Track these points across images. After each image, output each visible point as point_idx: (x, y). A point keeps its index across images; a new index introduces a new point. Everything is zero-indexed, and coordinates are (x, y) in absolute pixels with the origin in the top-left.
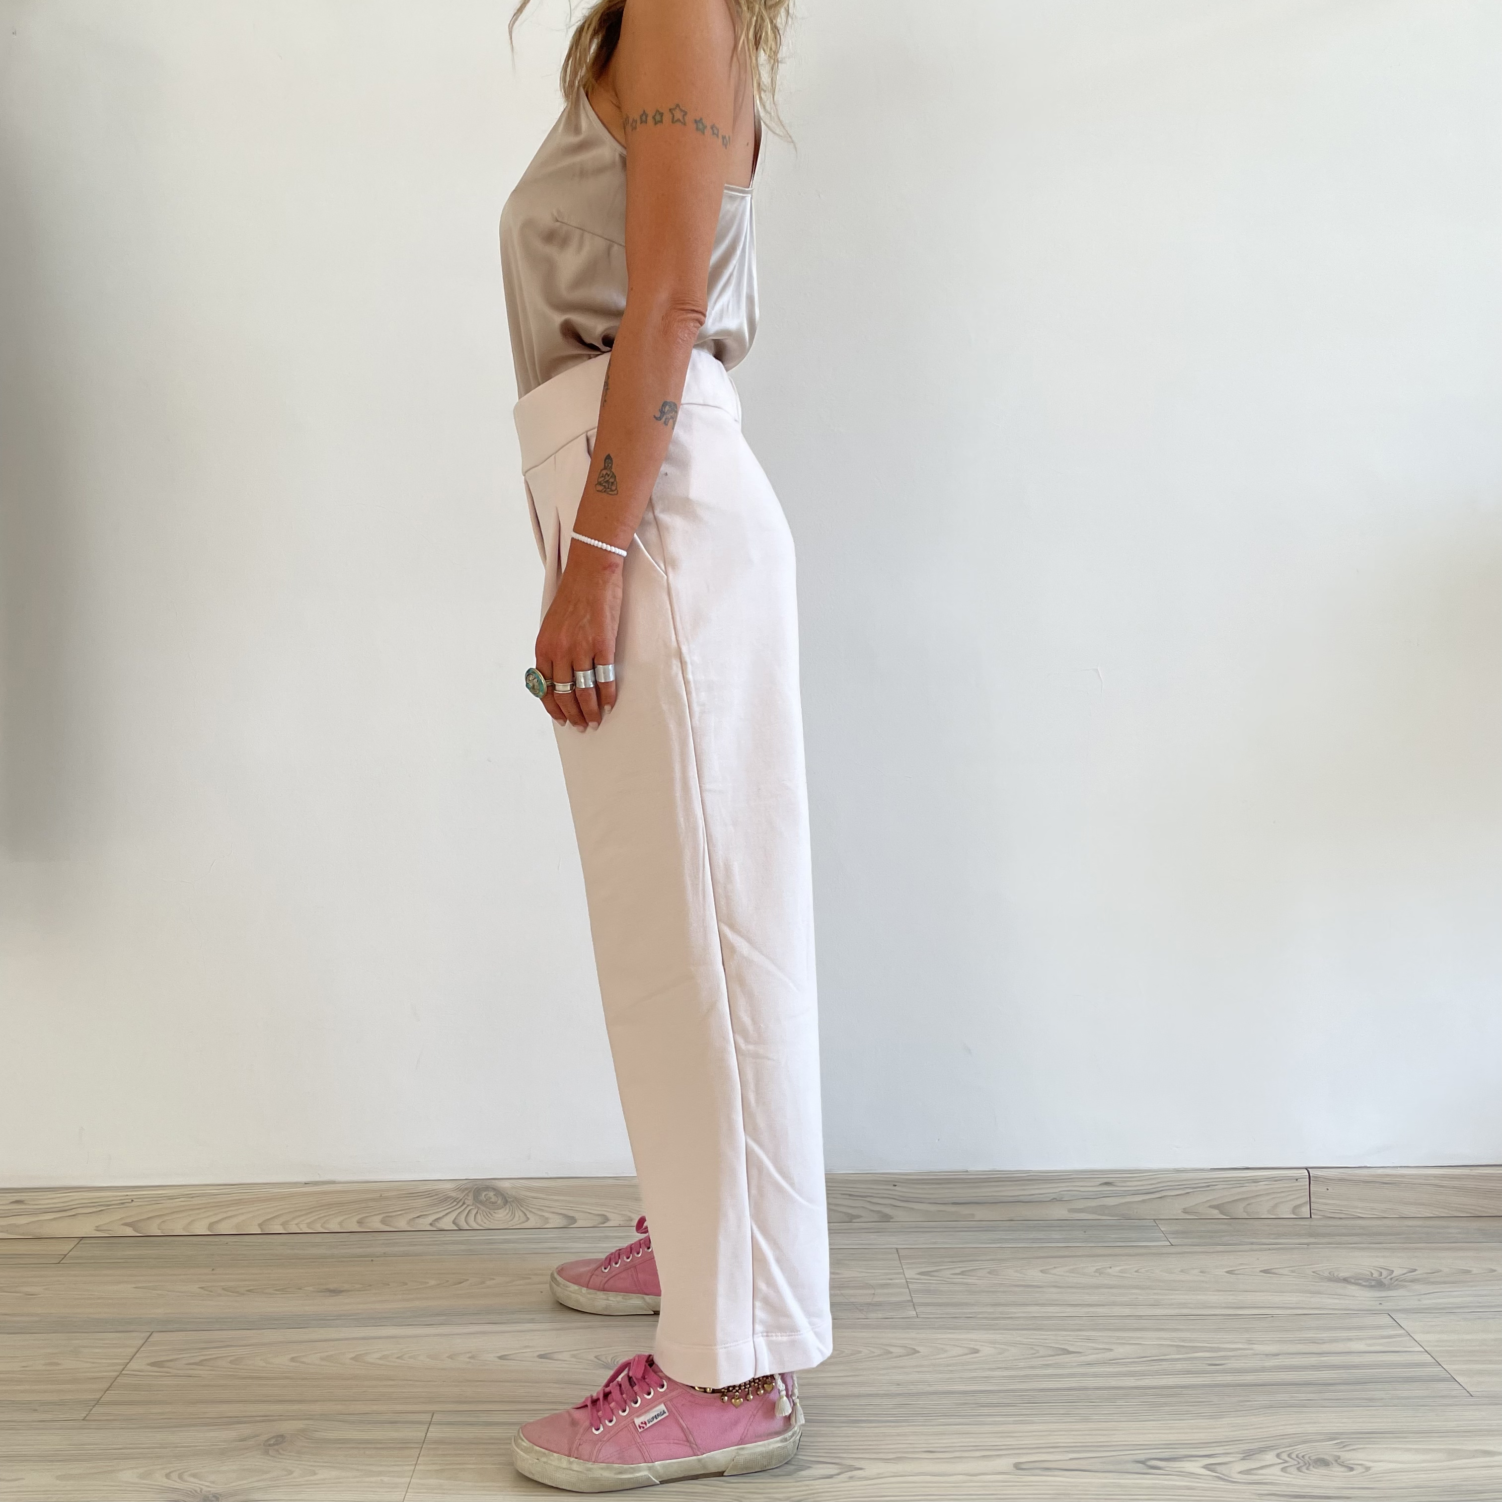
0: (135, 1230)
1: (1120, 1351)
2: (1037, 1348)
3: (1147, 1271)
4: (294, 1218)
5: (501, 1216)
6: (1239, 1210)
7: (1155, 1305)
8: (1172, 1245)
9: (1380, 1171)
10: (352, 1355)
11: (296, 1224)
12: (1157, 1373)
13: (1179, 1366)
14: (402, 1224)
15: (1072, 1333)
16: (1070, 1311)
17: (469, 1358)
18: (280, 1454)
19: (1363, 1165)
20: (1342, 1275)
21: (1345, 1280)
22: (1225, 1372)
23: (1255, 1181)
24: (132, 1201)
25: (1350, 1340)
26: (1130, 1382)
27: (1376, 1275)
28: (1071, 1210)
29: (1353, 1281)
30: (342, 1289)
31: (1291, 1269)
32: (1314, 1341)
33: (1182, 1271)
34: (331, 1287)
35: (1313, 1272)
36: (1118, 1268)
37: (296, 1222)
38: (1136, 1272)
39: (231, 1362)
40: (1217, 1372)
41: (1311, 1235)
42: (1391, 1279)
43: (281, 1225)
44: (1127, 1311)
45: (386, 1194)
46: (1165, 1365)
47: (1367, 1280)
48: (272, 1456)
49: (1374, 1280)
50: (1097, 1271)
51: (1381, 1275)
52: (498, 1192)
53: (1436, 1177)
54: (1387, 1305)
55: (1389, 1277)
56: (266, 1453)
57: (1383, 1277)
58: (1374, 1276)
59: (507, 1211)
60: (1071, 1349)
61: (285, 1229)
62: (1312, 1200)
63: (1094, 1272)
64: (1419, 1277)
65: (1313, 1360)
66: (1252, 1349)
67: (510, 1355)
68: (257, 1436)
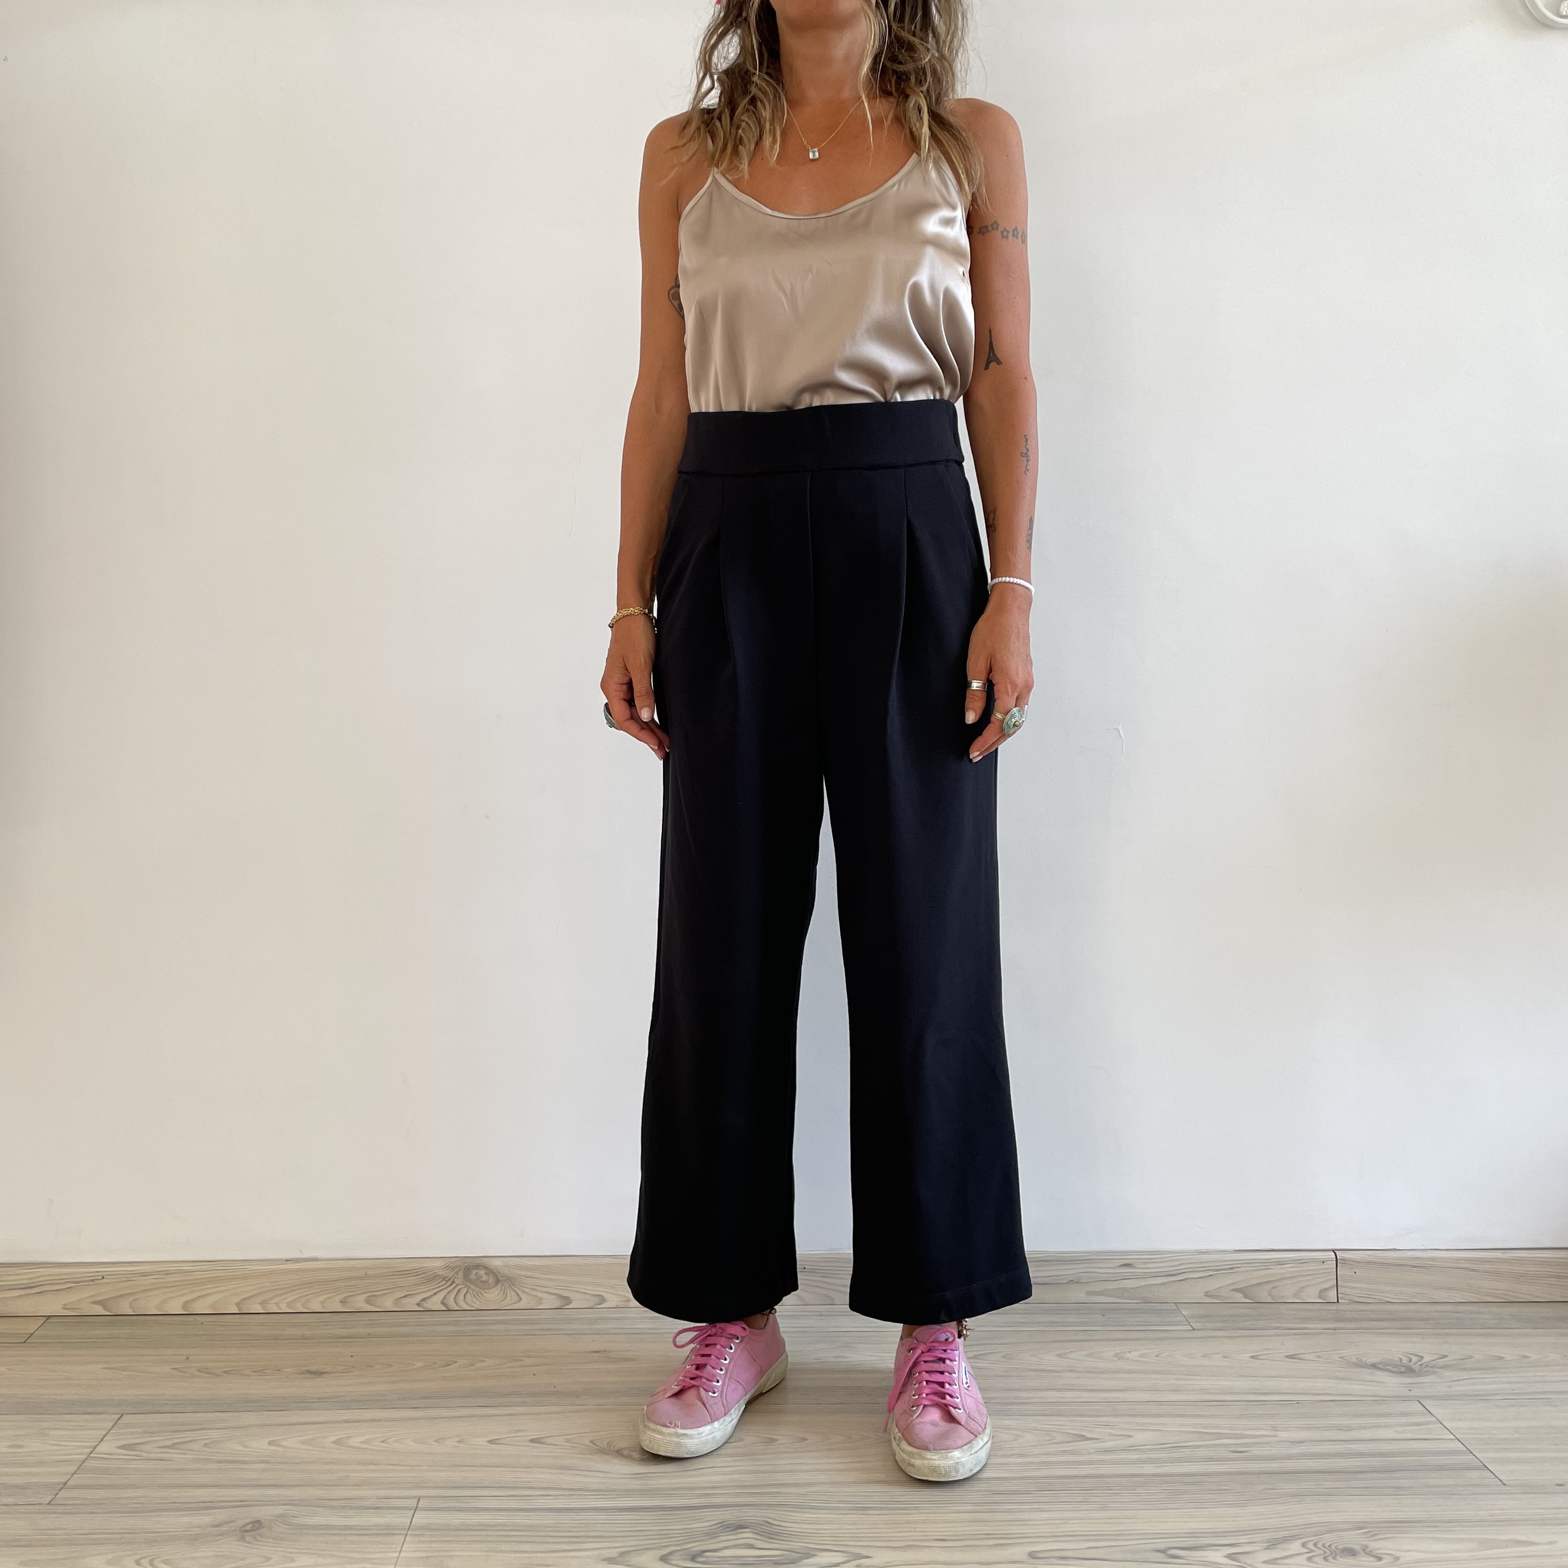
0: (105, 1309)
1: (1140, 1438)
2: (1054, 1434)
3: (1167, 1356)
4: (273, 1298)
5: (493, 1296)
6: (1264, 1295)
7: (1176, 1391)
8: (1194, 1329)
9: (1410, 1254)
10: (334, 1439)
11: (276, 1303)
12: (1179, 1460)
13: (1201, 1453)
14: (388, 1304)
15: (1089, 1418)
16: (1088, 1396)
17: (458, 1442)
18: (256, 1540)
19: (1392, 1248)
20: (1371, 1360)
21: (1374, 1366)
22: (1250, 1459)
23: (1280, 1263)
24: (103, 1277)
25: (1378, 1426)
26: (1150, 1469)
27: (1405, 1360)
28: (1089, 1293)
29: (1381, 1366)
30: (323, 1371)
31: (1316, 1354)
32: (1340, 1428)
33: (1203, 1356)
34: (313, 1368)
35: (1340, 1358)
36: (1138, 1353)
37: (276, 1300)
38: (1157, 1356)
39: (206, 1445)
40: (1238, 1459)
41: (1337, 1320)
42: (1421, 1365)
43: (259, 1304)
44: (1146, 1397)
45: (370, 1272)
46: (1186, 1452)
47: (1396, 1366)
48: (248, 1543)
49: (1402, 1366)
50: (1116, 1355)
51: (1410, 1361)
52: (490, 1271)
53: (1467, 1260)
54: (1416, 1392)
55: (1419, 1363)
56: (243, 1539)
57: (1413, 1362)
58: (1403, 1362)
59: (499, 1290)
60: (1088, 1435)
61: (264, 1308)
62: (1339, 1284)
63: (1114, 1356)
64: (1449, 1363)
65: (1338, 1448)
66: (1276, 1436)
67: (500, 1439)
68: (231, 1522)
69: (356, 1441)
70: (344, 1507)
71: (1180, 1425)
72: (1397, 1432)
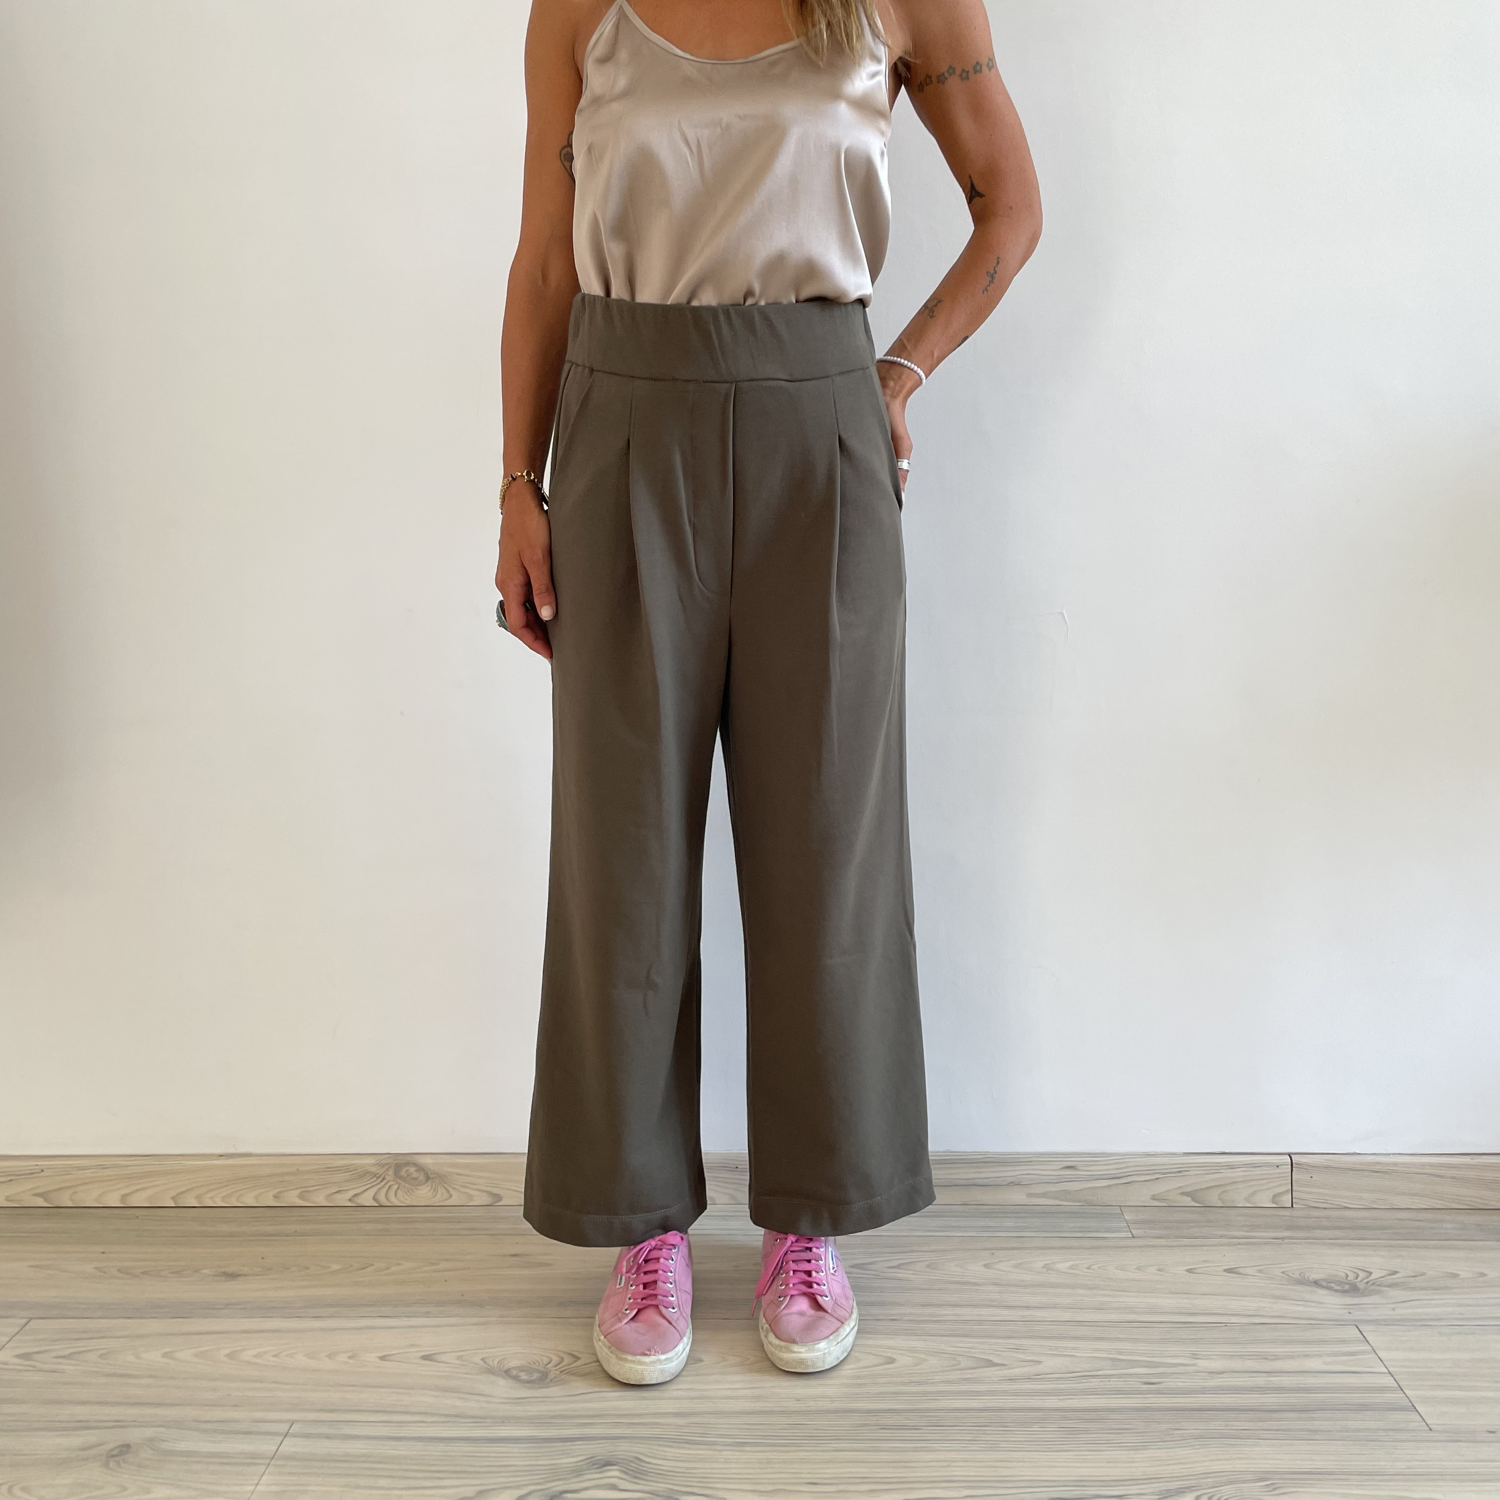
0: (46, 1200)
1: (1050, 1364)
2: (959, 1358)
3: (1099, 1268)
4: (208, 1192)
5: (424, 1194)
6: (1214, 1198)
7: (1099, 1308)
8: (1134, 1237)
9: (1370, 1158)
10: (227, 1351)
11: (211, 1198)
12: (1085, 1392)
13: (1112, 1383)
14: (320, 1199)
15: (1000, 1341)
16: (1006, 1314)
17: (350, 1357)
18: (120, 1467)
19: (1352, 1152)
20: (1314, 1276)
21: (1316, 1283)
22: (1159, 1392)
23: (1231, 1167)
25: (1307, 1356)
27: (1351, 1277)
28: (1030, 1195)
29: (1324, 1284)
30: (239, 1273)
31: (1258, 1268)
32: (1265, 1357)
33: (1138, 1268)
34: (229, 1270)
35: (1283, 1273)
37: (210, 1195)
38: (1087, 1268)
39: (101, 1356)
40: (1149, 1392)
41: (1290, 1228)
42: (1367, 1283)
43: (195, 1198)
44: (1067, 1316)
45: (303, 1168)
46: (1095, 1383)
47: (1340, 1283)
48: (111, 1469)
49: (1347, 1284)
50: (1045, 1266)
51: (1357, 1278)
52: (420, 1168)
53: (1432, 1165)
54: (1357, 1315)
55: (1366, 1281)
56: (106, 1465)
57: (1359, 1279)
58: (1349, 1278)
59: (430, 1187)
60: (996, 1360)
61: (199, 1202)
62: (1294, 1188)
63: (1043, 1268)
64: (1398, 1281)
65: (1261, 1381)
66: (1194, 1365)
67: (392, 1355)
68: (101, 1445)
69: (247, 1355)
70: (215, 1431)
71: (1095, 1350)
72: (1325, 1363)
